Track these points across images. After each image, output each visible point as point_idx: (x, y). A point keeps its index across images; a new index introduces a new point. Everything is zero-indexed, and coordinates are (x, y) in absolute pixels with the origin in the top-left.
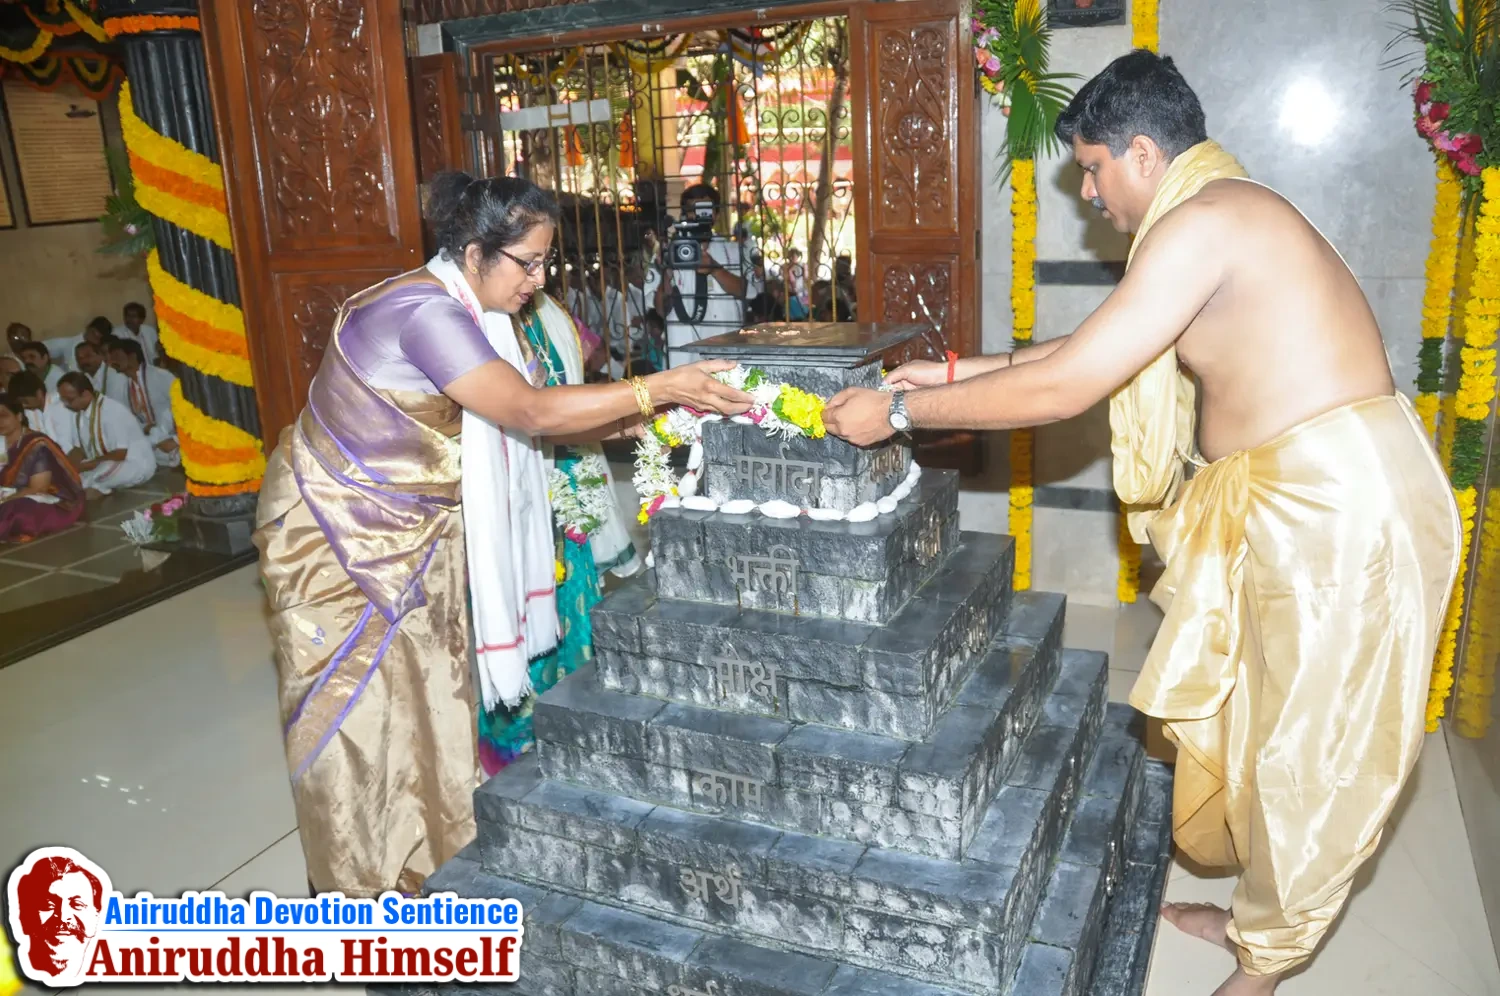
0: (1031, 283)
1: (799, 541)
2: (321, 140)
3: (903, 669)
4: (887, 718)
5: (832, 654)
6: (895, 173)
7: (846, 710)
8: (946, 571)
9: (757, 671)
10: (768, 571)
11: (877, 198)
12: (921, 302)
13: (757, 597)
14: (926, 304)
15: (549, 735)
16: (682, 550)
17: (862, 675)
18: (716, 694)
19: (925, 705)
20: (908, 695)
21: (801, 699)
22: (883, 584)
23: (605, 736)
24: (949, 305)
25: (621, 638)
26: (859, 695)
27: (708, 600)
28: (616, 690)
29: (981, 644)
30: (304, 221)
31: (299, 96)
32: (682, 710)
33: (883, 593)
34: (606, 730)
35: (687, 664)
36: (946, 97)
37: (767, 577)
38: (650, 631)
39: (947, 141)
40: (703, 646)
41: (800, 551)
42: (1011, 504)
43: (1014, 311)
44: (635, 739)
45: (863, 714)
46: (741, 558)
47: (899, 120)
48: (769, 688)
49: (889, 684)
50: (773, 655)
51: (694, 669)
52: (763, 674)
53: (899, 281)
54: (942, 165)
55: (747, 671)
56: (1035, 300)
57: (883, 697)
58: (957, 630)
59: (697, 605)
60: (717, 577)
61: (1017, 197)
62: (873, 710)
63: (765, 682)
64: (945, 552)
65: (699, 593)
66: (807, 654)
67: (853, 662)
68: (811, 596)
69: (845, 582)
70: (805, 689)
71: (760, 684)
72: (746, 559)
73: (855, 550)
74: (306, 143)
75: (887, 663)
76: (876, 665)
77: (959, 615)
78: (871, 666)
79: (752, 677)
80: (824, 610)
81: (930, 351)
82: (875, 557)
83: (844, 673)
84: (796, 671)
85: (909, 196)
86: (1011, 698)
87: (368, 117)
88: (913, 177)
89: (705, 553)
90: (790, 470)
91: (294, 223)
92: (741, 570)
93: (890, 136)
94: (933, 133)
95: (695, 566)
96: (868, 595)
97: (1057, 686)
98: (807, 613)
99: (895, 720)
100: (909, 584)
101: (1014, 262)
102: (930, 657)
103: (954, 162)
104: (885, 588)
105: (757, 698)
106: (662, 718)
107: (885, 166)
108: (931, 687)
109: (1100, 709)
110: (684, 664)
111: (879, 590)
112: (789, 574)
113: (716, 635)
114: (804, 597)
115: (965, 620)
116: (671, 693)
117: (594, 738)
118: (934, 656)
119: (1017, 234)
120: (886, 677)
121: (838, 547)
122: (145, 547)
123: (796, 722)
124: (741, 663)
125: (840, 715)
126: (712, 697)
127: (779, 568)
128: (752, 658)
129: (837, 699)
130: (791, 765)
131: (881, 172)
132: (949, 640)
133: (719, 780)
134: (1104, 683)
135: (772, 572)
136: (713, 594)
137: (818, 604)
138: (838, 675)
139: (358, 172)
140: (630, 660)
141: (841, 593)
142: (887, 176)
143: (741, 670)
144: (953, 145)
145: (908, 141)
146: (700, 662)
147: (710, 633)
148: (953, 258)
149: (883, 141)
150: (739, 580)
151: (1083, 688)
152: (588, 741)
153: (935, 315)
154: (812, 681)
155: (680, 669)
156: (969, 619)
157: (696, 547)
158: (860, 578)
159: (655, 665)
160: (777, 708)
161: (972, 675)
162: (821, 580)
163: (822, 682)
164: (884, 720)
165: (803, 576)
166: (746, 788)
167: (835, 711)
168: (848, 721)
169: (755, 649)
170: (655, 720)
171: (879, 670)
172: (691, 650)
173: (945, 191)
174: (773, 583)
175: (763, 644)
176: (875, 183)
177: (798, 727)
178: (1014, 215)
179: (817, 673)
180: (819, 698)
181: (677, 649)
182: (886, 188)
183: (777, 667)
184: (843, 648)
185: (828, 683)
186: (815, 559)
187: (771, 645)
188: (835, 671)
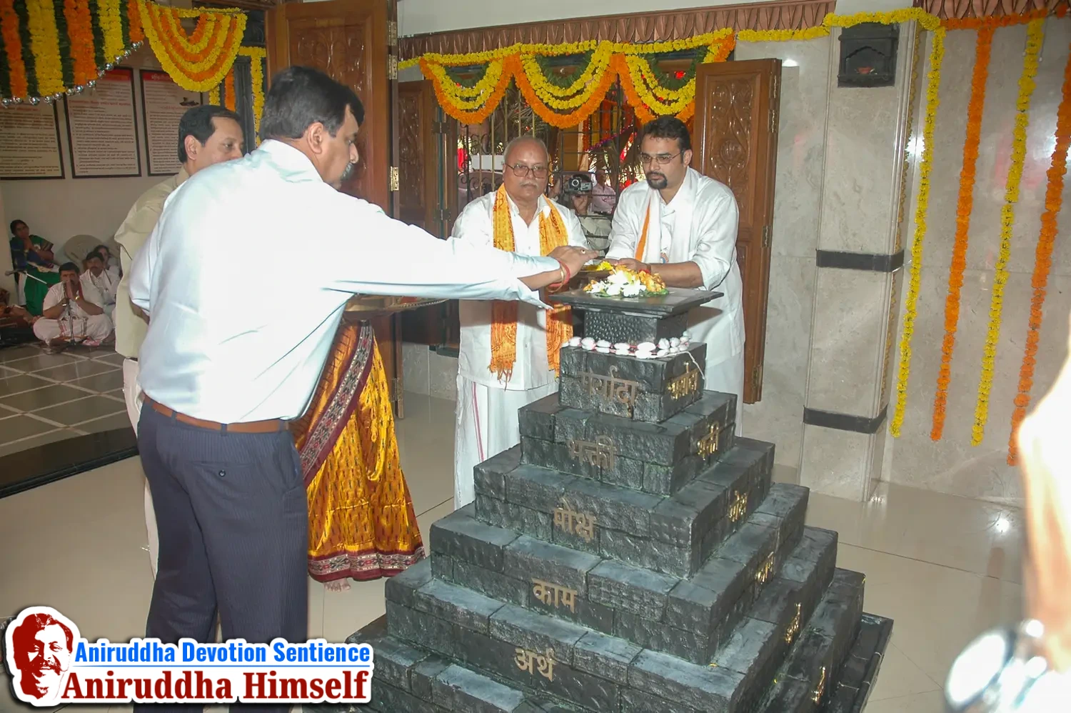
1: (617, 436)
3: (678, 529)
5: (631, 514)
9: (581, 519)
10: (595, 453)
13: (587, 469)
15: (439, 549)
16: (538, 433)
17: (648, 530)
18: (552, 533)
19: (692, 555)
20: (680, 547)
21: (607, 541)
22: (671, 468)
23: (475, 553)
25: (493, 488)
26: (646, 543)
28: (487, 523)
32: (530, 541)
33: (671, 474)
34: (476, 549)
35: (535, 511)
37: (595, 457)
40: (546, 499)
41: (617, 442)
44: (495, 557)
46: (578, 442)
48: (588, 531)
49: (667, 537)
50: (592, 510)
51: (539, 514)
52: (584, 521)
55: (574, 519)
56: (816, 277)
58: (721, 506)
60: (560, 453)
63: (585, 527)
64: (722, 451)
65: (548, 464)
66: (615, 511)
67: (644, 520)
68: (622, 472)
69: (645, 466)
70: (612, 536)
71: (582, 529)
72: (582, 444)
73: (654, 446)
75: (666, 523)
76: (660, 524)
77: (724, 495)
78: (655, 524)
79: (577, 523)
80: (630, 483)
82: (667, 450)
83: (638, 527)
84: (608, 524)
86: (756, 556)
89: (554, 437)
90: (616, 386)
92: (578, 450)
95: (546, 444)
97: (796, 552)
98: (619, 484)
100: (691, 470)
104: (673, 471)
105: (579, 538)
106: (514, 545)
111: (668, 472)
112: (609, 456)
113: (556, 493)
114: (618, 473)
115: (728, 499)
116: (523, 529)
120: (666, 533)
121: (642, 442)
123: (604, 556)
124: (571, 513)
126: (550, 534)
127: (602, 452)
128: (577, 510)
129: (632, 544)
130: (596, 586)
133: (547, 589)
135: (597, 453)
137: (626, 479)
138: (635, 528)
140: (498, 504)
141: (641, 472)
143: (570, 518)
146: (543, 510)
147: (551, 491)
150: (576, 457)
151: (815, 554)
154: (617, 530)
156: (733, 499)
157: (547, 432)
158: (655, 464)
159: (514, 509)
160: (592, 545)
162: (629, 462)
163: (624, 532)
165: (618, 459)
166: (565, 595)
167: (630, 552)
169: (580, 504)
170: (509, 546)
171: (662, 527)
172: (538, 501)
174: (598, 461)
175: (586, 501)
177: (605, 561)
179: (620, 525)
180: (620, 541)
183: (594, 518)
184: (639, 510)
185: (628, 533)
186: (627, 448)
187: (591, 503)
188: (632, 524)
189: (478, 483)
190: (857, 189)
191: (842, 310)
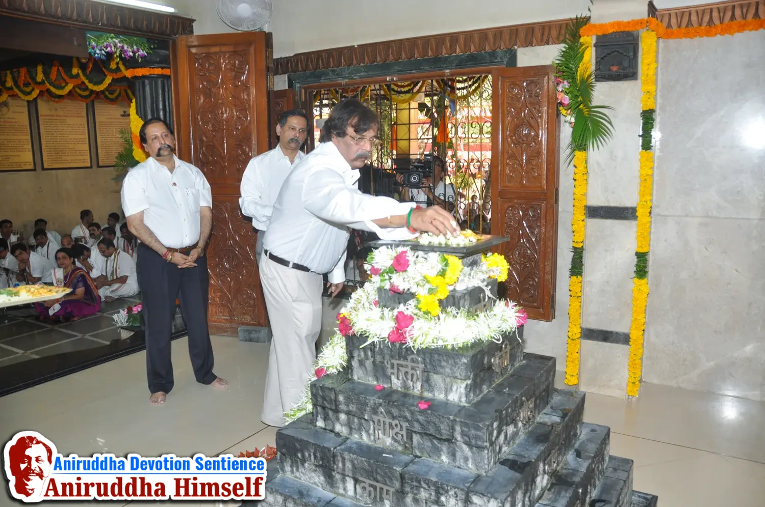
0: (584, 217)
1: (424, 355)
2: (224, 129)
3: (475, 432)
4: (466, 459)
5: (437, 420)
6: (513, 156)
7: (444, 452)
8: (512, 375)
9: (396, 425)
10: (407, 370)
11: (503, 170)
12: (525, 225)
13: (401, 383)
14: (527, 226)
15: (284, 450)
16: (362, 354)
17: (453, 433)
18: (374, 436)
19: (488, 454)
20: (478, 447)
21: (419, 444)
22: (469, 382)
23: (312, 454)
24: (540, 227)
25: (326, 400)
26: (451, 444)
27: (375, 383)
28: (322, 428)
29: (529, 419)
30: (212, 170)
31: (214, 107)
32: (356, 443)
33: (469, 387)
34: (313, 451)
35: (360, 418)
36: (541, 117)
37: (406, 373)
38: (341, 398)
39: (541, 140)
40: (368, 409)
41: (424, 359)
42: (569, 337)
43: (573, 232)
44: (327, 457)
45: (453, 455)
46: (393, 361)
47: (516, 129)
48: (402, 436)
49: (467, 439)
50: (405, 417)
51: (363, 421)
52: (399, 426)
53: (513, 214)
54: (539, 153)
55: (391, 425)
56: (585, 226)
57: (465, 447)
58: (513, 411)
59: (369, 385)
60: (380, 371)
61: (576, 171)
62: (458, 454)
63: (400, 432)
64: (513, 365)
65: (370, 379)
66: (423, 418)
67: (448, 425)
68: (430, 385)
69: (448, 380)
70: (422, 439)
71: (397, 434)
72: (395, 362)
73: (455, 362)
74: (215, 131)
75: (466, 428)
76: (461, 428)
77: (515, 401)
78: (458, 428)
79: (393, 428)
80: (436, 394)
81: (529, 252)
82: (465, 366)
83: (443, 431)
84: (417, 427)
85: (520, 169)
86: (543, 452)
87: (247, 119)
88: (523, 158)
89: (374, 357)
91: (207, 170)
92: (392, 367)
93: (513, 136)
94: (535, 135)
95: (369, 363)
96: (460, 387)
97: (576, 446)
98: (427, 395)
99: (470, 460)
100: (487, 383)
101: (574, 206)
102: (492, 426)
103: (544, 151)
104: (470, 384)
105: (396, 441)
106: (343, 447)
107: (508, 152)
108: (492, 444)
109: (603, 460)
110: (358, 419)
111: (467, 385)
112: (418, 372)
113: (375, 403)
114: (426, 386)
115: (518, 405)
116: (351, 433)
117: (307, 454)
118: (495, 425)
119: (576, 191)
120: (466, 436)
121: (445, 359)
122: (122, 328)
123: (416, 456)
124: (388, 420)
125: (440, 455)
126: (372, 437)
127: (413, 369)
128: (394, 418)
129: (439, 445)
130: (409, 482)
131: (506, 156)
132: (507, 416)
133: (370, 485)
134: (606, 444)
135: (409, 370)
136: (377, 380)
137: (433, 390)
138: (440, 432)
139: (240, 146)
140: (330, 413)
141: (446, 384)
142: (509, 158)
143: (387, 423)
144: (544, 142)
145: (521, 140)
146: (366, 418)
147: (372, 402)
148: (542, 203)
149: (507, 139)
150: (392, 373)
151: (592, 448)
152: (303, 456)
153: (532, 233)
154: (426, 434)
155: (356, 420)
156: (522, 405)
157: (369, 353)
158: (456, 378)
159: (343, 417)
160: (406, 447)
161: (522, 436)
162: (435, 376)
163: (431, 435)
164: (464, 459)
165: (426, 374)
166: (385, 492)
167: (437, 451)
168: (445, 458)
169: (395, 412)
170: (338, 448)
171: (462, 431)
172: (362, 411)
173: (539, 167)
174: (409, 377)
175: (400, 411)
176: (502, 162)
177: (417, 459)
178: (575, 180)
179: (428, 429)
180: (429, 444)
181: (354, 409)
182: (508, 164)
183: (407, 424)
184: (443, 417)
185: (434, 436)
186: (433, 365)
187: (404, 411)
188: (438, 430)
189: (314, 396)
190: (614, 158)
191: (606, 251)
